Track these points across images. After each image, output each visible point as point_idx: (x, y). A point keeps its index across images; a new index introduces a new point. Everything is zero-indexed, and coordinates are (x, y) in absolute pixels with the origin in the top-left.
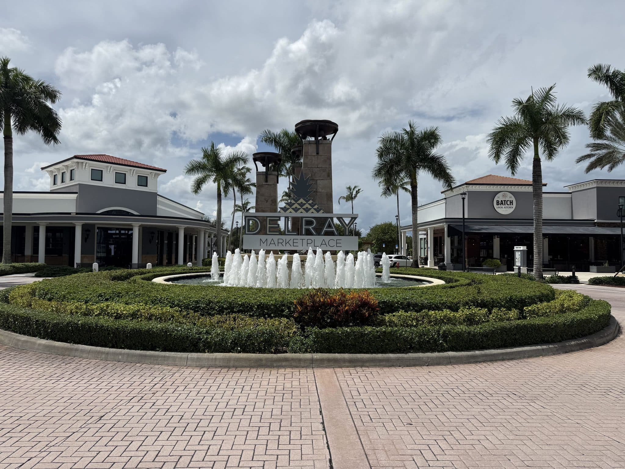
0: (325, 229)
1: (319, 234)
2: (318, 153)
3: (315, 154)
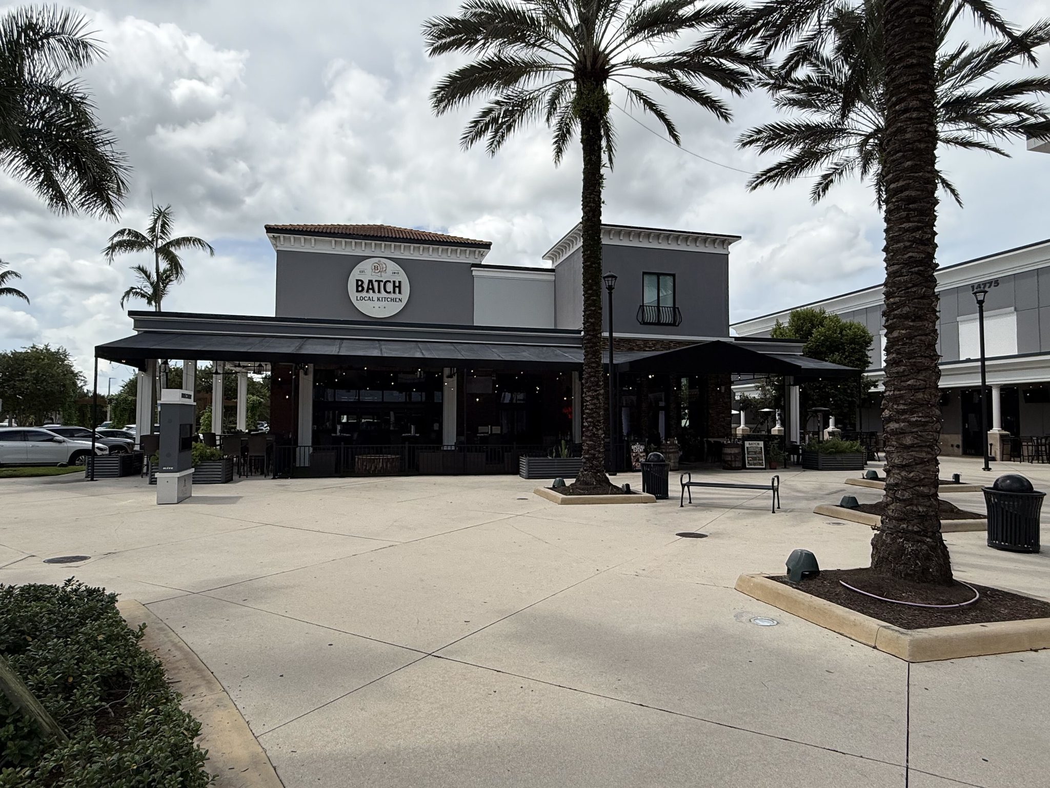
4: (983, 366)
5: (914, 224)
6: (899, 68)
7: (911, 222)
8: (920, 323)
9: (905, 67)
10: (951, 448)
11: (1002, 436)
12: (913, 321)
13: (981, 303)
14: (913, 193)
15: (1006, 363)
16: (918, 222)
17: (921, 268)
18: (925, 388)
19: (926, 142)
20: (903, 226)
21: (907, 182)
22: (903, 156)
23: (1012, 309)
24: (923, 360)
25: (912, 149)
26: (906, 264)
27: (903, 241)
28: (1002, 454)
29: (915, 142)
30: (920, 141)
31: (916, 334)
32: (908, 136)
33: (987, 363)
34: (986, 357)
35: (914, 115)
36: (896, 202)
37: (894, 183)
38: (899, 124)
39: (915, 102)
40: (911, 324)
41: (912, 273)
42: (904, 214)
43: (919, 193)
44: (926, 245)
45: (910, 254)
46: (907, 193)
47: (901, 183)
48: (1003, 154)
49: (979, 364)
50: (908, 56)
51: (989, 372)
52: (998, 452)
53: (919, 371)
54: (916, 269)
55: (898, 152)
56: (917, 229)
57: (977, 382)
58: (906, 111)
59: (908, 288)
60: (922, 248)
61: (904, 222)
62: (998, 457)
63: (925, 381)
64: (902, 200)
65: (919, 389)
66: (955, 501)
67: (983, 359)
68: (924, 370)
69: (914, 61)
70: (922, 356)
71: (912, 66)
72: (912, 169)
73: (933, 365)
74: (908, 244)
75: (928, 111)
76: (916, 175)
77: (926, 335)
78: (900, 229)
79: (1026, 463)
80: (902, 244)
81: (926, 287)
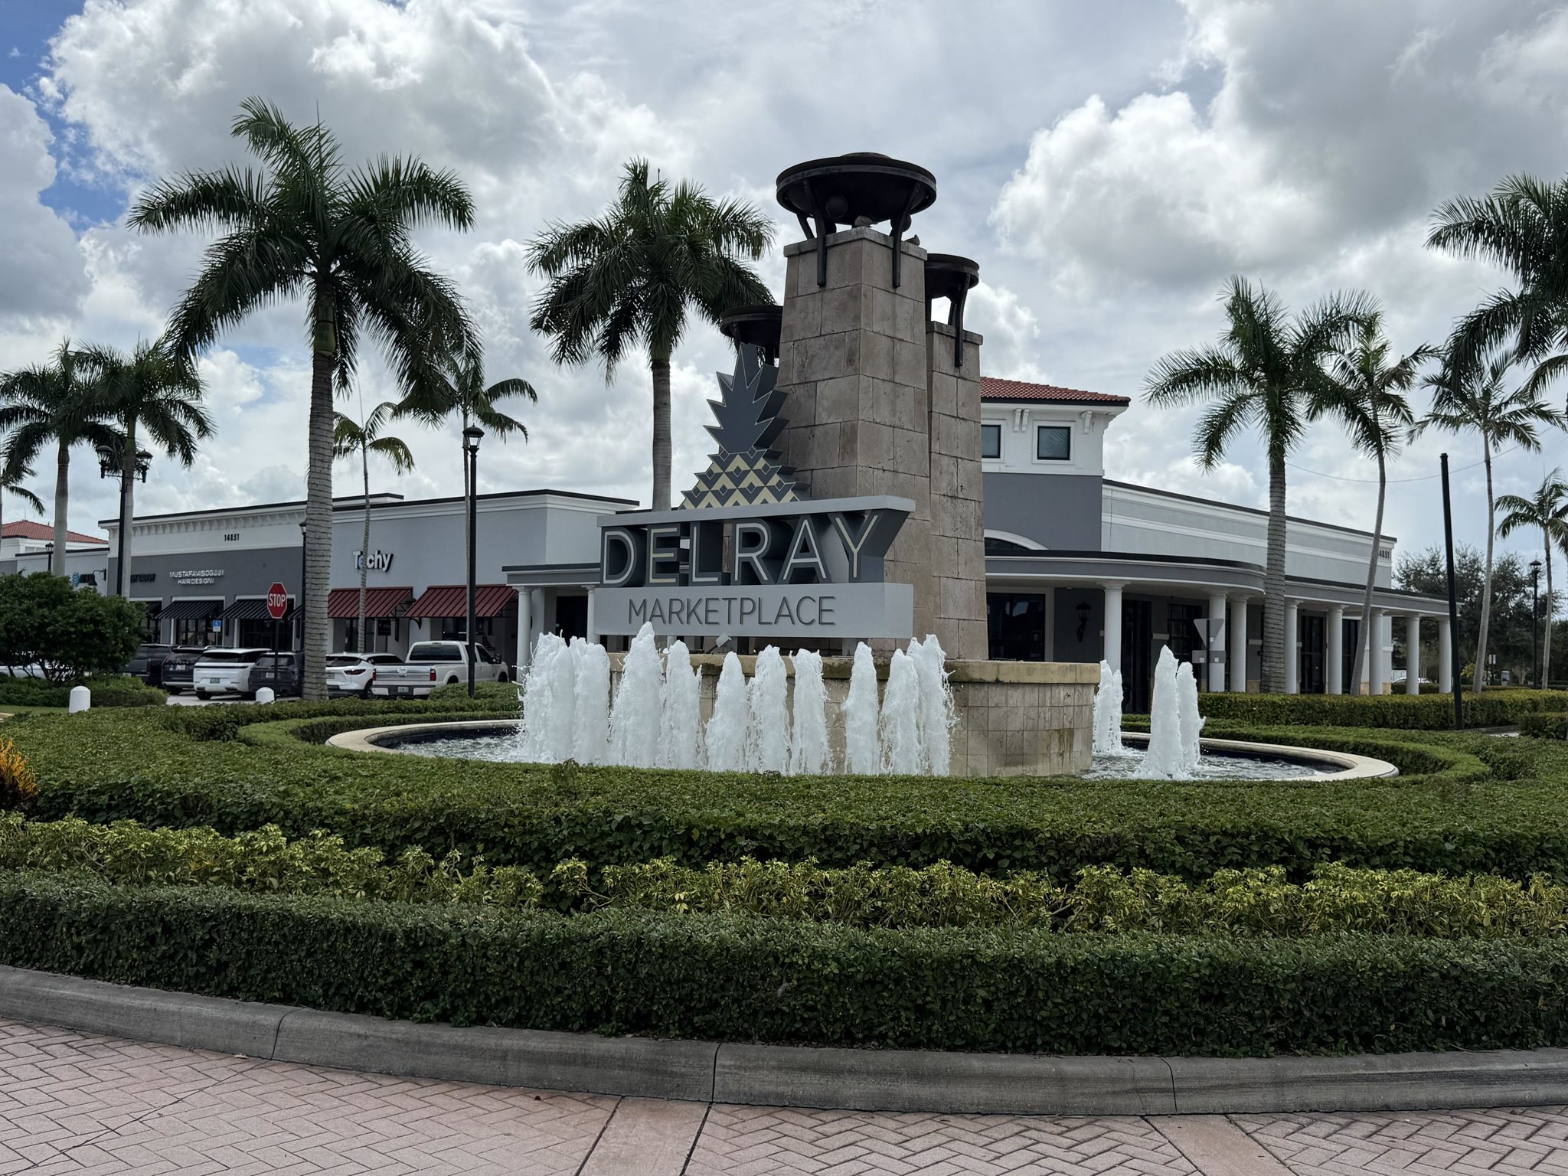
0: (792, 560)
1: (775, 578)
2: (822, 284)
3: (816, 288)
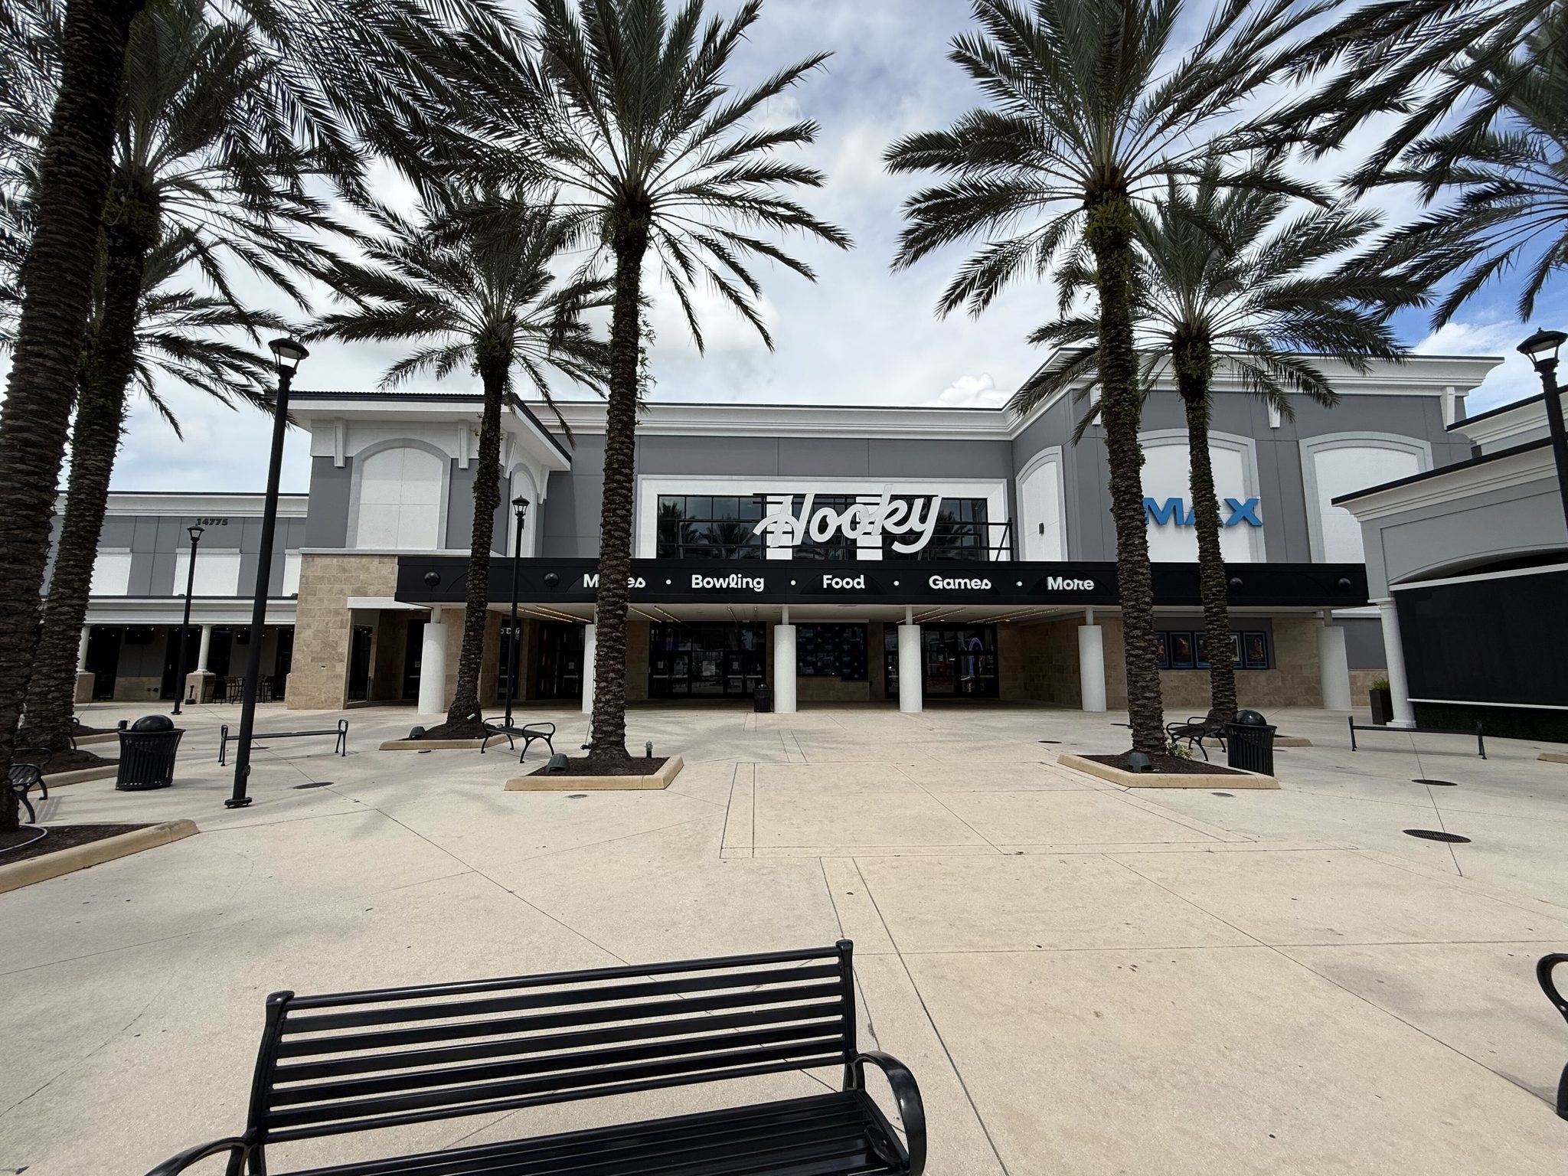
4: (188, 604)
5: (29, 468)
6: (39, 312)
7: (25, 464)
8: (20, 567)
9: (45, 313)
10: (146, 693)
11: (205, 677)
12: (10, 563)
13: (195, 540)
14: (34, 438)
15: (217, 603)
16: (35, 467)
17: (30, 513)
18: (15, 632)
19: (58, 394)
20: (15, 466)
21: (29, 424)
22: (27, 397)
23: (238, 550)
24: (17, 605)
25: (40, 395)
26: (12, 505)
27: (11, 480)
28: (204, 695)
29: (45, 388)
30: (52, 391)
31: (12, 577)
32: (36, 380)
33: (192, 601)
34: (193, 595)
35: (49, 364)
36: (10, 439)
37: (11, 419)
38: (28, 365)
39: (52, 352)
40: (8, 566)
41: (18, 515)
42: (18, 454)
43: (42, 439)
44: (41, 491)
45: (19, 496)
46: (25, 435)
47: (19, 423)
48: (230, 405)
49: (184, 601)
50: (52, 306)
51: (193, 610)
52: (199, 695)
53: (9, 615)
54: (25, 512)
55: (23, 391)
56: (33, 473)
57: (178, 619)
58: (39, 355)
59: (10, 529)
60: (35, 493)
61: (17, 463)
62: (198, 700)
63: (16, 625)
64: (20, 440)
65: (6, 633)
66: (99, 750)
67: (189, 597)
68: (17, 614)
69: (58, 314)
70: (16, 600)
71: (54, 316)
72: (36, 413)
73: (31, 609)
74: (17, 485)
75: (67, 366)
76: (41, 421)
77: (26, 579)
78: (10, 468)
79: (228, 704)
80: (10, 483)
81: (33, 532)
